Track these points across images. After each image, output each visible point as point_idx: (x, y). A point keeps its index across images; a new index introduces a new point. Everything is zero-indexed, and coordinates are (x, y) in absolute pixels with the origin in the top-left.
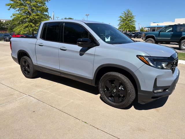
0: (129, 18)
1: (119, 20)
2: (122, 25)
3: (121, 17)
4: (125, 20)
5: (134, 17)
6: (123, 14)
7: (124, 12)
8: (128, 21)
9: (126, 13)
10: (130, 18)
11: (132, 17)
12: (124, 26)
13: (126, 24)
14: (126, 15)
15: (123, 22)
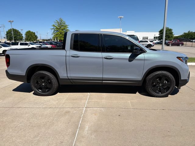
0: (62, 28)
1: (53, 29)
2: (57, 35)
3: (54, 26)
4: (59, 29)
5: (68, 26)
6: (56, 23)
7: (57, 21)
8: (62, 30)
9: (59, 22)
10: (64, 27)
11: (66, 26)
12: (59, 35)
13: (61, 34)
14: (59, 24)
15: (57, 31)
